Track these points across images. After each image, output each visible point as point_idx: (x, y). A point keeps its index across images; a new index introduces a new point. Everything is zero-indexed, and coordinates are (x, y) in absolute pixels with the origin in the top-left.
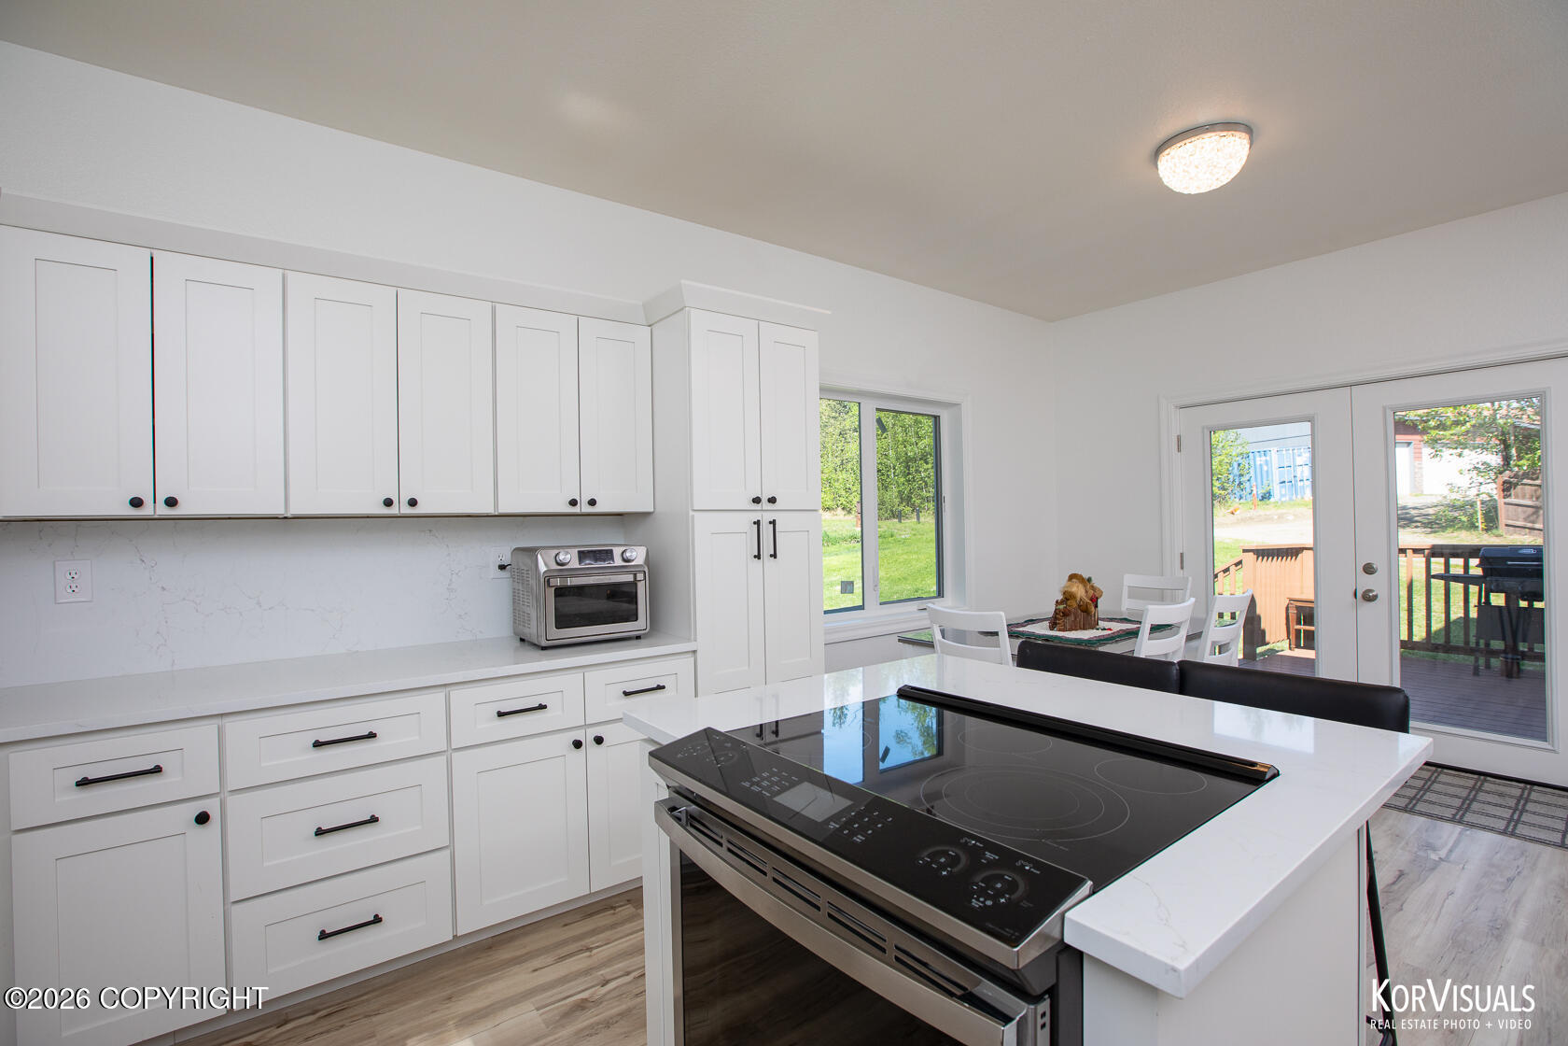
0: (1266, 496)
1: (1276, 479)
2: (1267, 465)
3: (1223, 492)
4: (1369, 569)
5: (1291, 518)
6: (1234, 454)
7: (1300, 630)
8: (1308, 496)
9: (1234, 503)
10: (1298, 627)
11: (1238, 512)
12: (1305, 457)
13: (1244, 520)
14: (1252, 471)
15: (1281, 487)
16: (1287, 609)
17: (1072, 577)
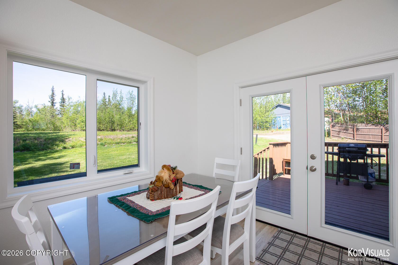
0: (280, 128)
1: (282, 124)
2: (280, 120)
3: (270, 127)
4: (313, 157)
5: (285, 133)
6: (273, 117)
7: (286, 169)
8: (289, 128)
9: (273, 129)
10: (286, 168)
11: (273, 132)
12: (288, 118)
13: (275, 134)
14: (277, 121)
15: (283, 126)
16: (283, 162)
17: (164, 167)
